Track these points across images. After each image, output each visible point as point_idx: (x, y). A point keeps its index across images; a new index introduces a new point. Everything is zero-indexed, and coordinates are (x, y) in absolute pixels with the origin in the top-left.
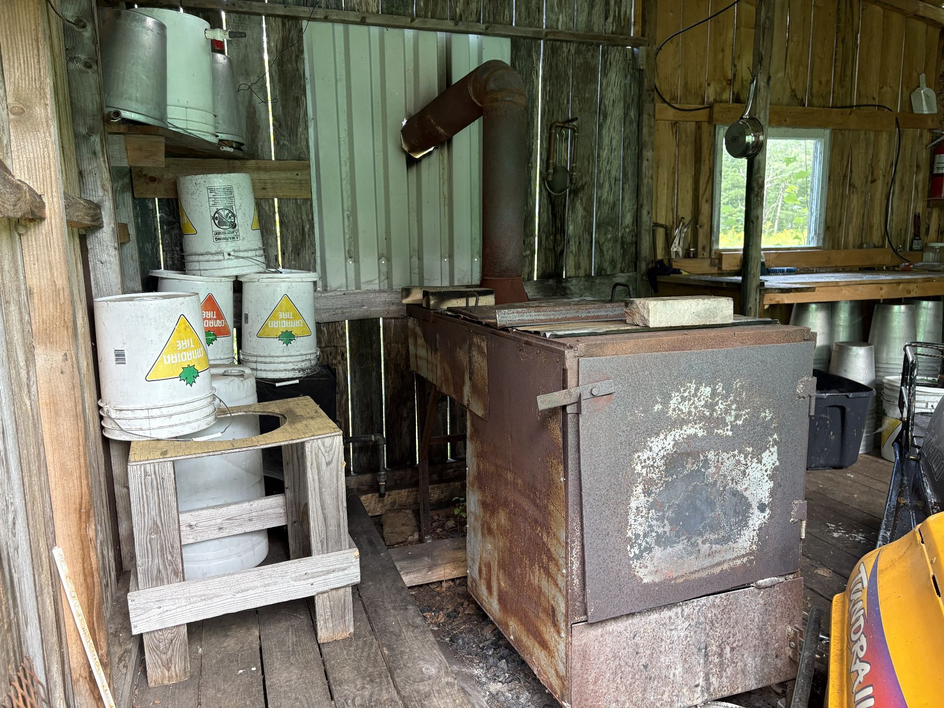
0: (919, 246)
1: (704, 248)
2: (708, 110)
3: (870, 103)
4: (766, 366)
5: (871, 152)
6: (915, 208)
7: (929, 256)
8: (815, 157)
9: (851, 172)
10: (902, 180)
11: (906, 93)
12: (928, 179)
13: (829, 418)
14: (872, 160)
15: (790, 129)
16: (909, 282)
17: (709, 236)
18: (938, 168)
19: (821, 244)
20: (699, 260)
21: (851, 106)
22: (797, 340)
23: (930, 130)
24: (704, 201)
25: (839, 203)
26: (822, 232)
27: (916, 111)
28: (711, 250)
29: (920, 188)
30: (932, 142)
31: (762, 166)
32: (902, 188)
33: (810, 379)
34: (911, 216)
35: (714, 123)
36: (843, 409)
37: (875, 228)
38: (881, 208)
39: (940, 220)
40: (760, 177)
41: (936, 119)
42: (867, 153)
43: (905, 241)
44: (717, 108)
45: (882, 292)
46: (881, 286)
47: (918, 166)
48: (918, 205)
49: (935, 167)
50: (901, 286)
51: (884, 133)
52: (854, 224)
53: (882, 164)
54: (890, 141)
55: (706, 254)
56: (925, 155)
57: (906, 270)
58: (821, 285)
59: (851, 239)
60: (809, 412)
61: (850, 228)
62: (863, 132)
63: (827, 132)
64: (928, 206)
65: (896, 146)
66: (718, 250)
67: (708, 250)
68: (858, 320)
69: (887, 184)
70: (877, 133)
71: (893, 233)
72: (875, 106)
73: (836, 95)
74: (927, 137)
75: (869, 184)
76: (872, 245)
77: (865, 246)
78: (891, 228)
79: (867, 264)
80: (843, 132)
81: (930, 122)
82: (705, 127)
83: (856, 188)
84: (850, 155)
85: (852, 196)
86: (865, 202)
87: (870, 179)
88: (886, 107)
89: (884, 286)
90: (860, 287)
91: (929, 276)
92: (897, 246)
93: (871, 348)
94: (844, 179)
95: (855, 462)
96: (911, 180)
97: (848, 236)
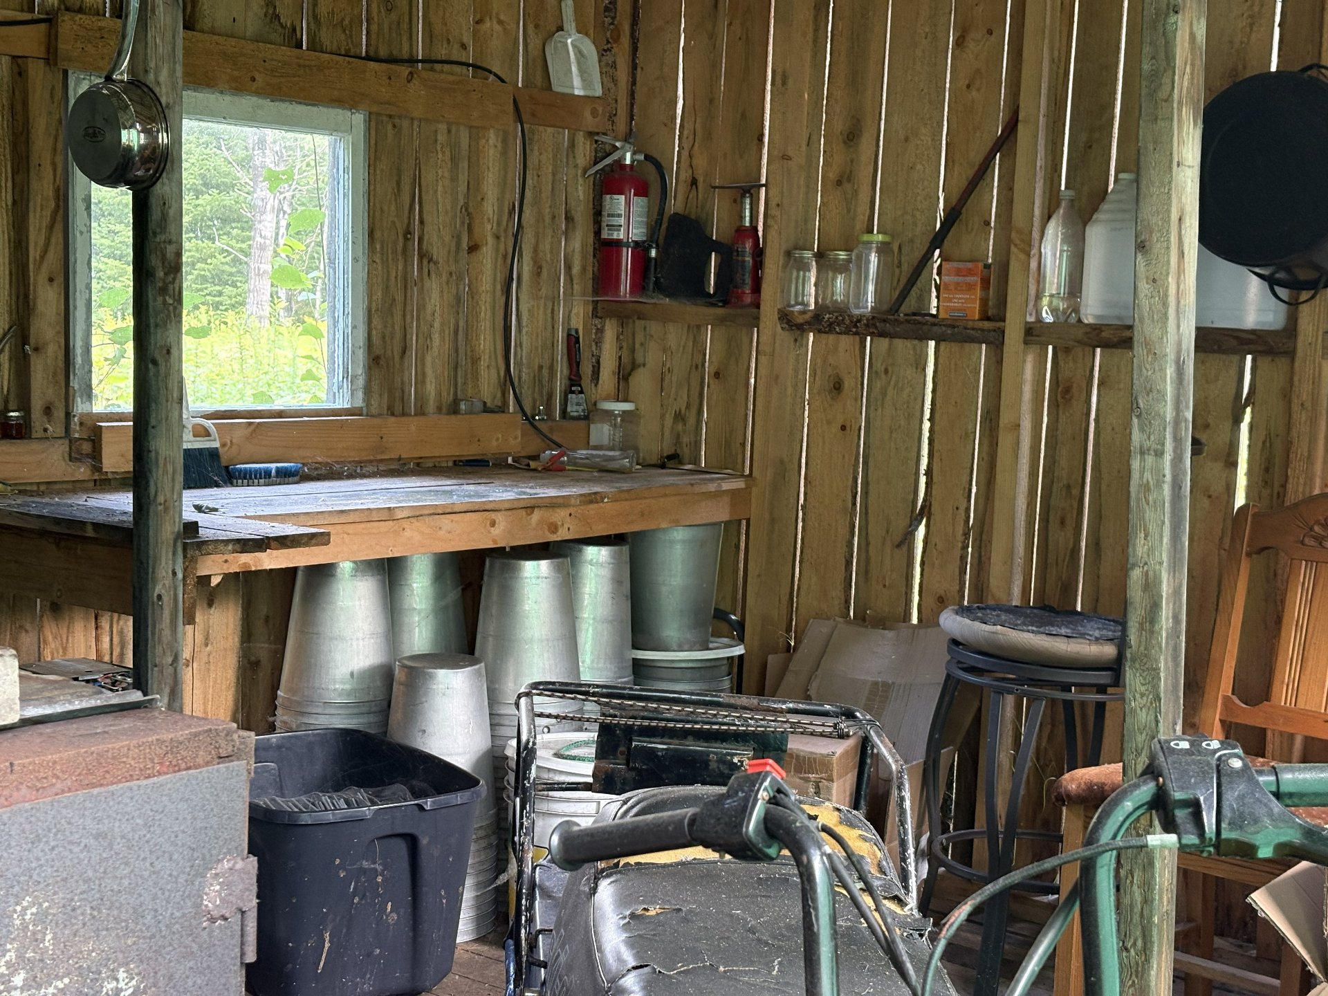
0: (580, 409)
1: (48, 410)
2: (43, 26)
3: (454, 58)
4: (111, 846)
5: (463, 178)
6: (568, 318)
7: (601, 432)
8: (335, 179)
9: (422, 222)
10: (536, 250)
11: (535, 42)
12: (591, 250)
13: (379, 868)
14: (467, 196)
15: (267, 103)
16: (552, 504)
17: (62, 378)
18: (612, 227)
19: (359, 402)
20: (35, 446)
21: (412, 61)
22: (200, 761)
23: (591, 134)
24: (42, 278)
25: (399, 297)
26: (360, 371)
27: (557, 88)
28: (68, 415)
29: (576, 270)
30: (596, 163)
31: (172, 212)
32: (538, 271)
33: (240, 865)
34: (561, 335)
35: (62, 65)
36: (412, 841)
37: (483, 363)
38: (494, 314)
39: (621, 348)
40: (170, 242)
41: (600, 110)
42: (454, 179)
43: (550, 396)
44: (67, 24)
45: (496, 531)
46: (493, 515)
47: (569, 218)
48: (575, 311)
49: (604, 224)
50: (536, 516)
51: (492, 134)
52: (435, 350)
53: (490, 208)
54: (504, 153)
55: (55, 429)
56: (581, 192)
57: (553, 470)
58: (351, 518)
59: (431, 388)
60: (243, 954)
61: (429, 359)
62: (442, 127)
63: (359, 119)
64: (595, 314)
65: (519, 166)
66: (90, 415)
67: (59, 414)
68: (453, 595)
69: (505, 257)
70: (476, 133)
71: (523, 374)
72: (469, 65)
73: (374, 27)
74: (584, 151)
75: (464, 253)
76: (479, 406)
77: (463, 406)
78: (519, 364)
79: (471, 451)
80: (397, 121)
81: (587, 114)
82: (37, 72)
83: (436, 263)
84: (417, 181)
85: (427, 284)
86: (458, 299)
87: (465, 246)
88: (490, 72)
89: (499, 517)
90: (445, 521)
91: (597, 489)
92: (534, 407)
93: (478, 672)
94: (406, 239)
95: (448, 971)
96: (555, 251)
97: (423, 382)
